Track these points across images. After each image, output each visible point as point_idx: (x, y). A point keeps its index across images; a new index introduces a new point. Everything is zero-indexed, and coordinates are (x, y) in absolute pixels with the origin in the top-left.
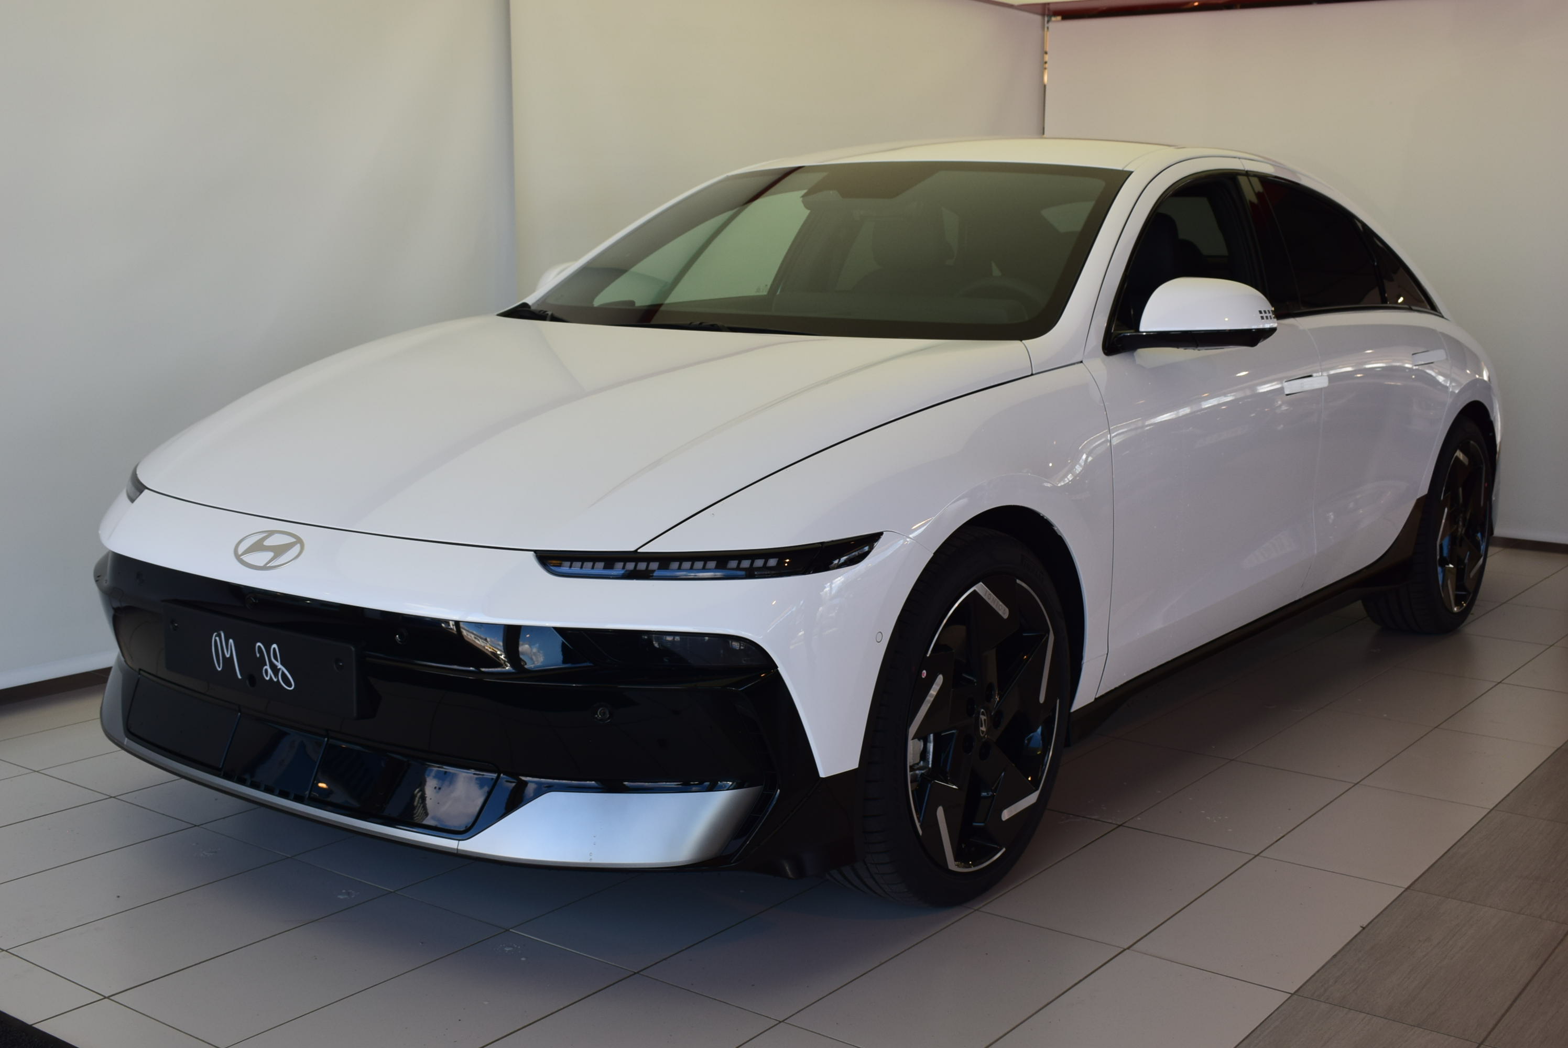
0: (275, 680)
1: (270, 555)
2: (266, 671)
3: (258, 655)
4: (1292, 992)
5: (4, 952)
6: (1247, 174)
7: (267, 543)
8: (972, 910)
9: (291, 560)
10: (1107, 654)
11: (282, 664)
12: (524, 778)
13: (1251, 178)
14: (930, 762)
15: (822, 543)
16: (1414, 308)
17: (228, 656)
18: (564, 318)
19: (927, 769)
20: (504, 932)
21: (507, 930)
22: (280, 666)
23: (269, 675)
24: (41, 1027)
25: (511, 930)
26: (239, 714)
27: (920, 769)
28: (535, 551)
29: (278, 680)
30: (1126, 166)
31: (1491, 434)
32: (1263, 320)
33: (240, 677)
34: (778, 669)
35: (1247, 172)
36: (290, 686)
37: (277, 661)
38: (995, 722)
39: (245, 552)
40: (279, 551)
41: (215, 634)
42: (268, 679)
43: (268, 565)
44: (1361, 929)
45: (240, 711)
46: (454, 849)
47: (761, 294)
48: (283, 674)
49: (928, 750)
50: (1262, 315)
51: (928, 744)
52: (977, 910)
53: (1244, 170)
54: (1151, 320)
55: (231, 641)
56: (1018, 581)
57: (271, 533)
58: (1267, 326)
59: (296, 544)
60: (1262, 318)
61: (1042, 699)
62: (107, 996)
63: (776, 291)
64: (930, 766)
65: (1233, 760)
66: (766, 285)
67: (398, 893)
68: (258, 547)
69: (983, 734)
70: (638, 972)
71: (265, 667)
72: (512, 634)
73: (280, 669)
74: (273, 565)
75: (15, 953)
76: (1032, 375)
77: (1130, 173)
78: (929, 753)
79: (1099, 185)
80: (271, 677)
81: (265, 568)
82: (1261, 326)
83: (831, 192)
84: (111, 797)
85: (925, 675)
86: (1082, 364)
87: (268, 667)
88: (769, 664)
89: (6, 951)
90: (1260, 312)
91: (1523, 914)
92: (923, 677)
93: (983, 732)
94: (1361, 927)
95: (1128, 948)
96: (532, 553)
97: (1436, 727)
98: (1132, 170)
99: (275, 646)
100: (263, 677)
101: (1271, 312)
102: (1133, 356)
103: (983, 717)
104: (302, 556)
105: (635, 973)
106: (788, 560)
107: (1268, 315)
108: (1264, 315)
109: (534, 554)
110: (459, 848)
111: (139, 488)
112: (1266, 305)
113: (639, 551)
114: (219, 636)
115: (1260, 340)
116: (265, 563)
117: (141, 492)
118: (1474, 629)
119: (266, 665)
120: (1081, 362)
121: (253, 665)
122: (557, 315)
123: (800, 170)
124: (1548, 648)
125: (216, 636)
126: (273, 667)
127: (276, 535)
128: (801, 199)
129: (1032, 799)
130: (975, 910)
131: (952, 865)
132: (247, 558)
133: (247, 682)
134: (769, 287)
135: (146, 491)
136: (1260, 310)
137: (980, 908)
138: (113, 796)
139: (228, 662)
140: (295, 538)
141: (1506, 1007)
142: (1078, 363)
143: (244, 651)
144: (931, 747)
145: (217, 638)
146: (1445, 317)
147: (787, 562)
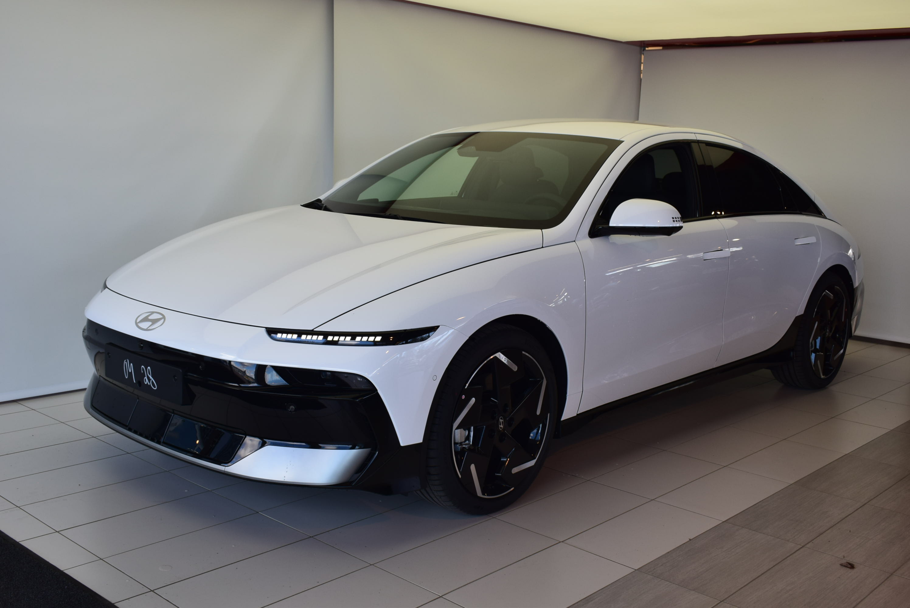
0: (149, 384)
1: (150, 323)
2: (145, 379)
3: (142, 372)
4: (636, 569)
5: (18, 508)
6: (698, 142)
7: (150, 318)
8: (492, 518)
9: (159, 326)
10: (582, 392)
11: (152, 377)
12: (265, 440)
13: (700, 144)
14: (471, 442)
15: (405, 330)
16: (803, 213)
17: (130, 371)
18: (331, 208)
19: (469, 445)
20: (256, 513)
21: (257, 512)
22: (151, 378)
23: (146, 382)
24: (22, 543)
25: (260, 513)
26: (138, 400)
27: (465, 445)
28: (266, 328)
29: (150, 384)
30: (622, 138)
31: (851, 282)
32: (674, 222)
33: (135, 382)
34: (378, 391)
35: (698, 140)
36: (155, 388)
37: (150, 375)
38: (508, 423)
39: (139, 322)
40: (154, 321)
41: (125, 360)
42: (146, 383)
43: (148, 329)
44: (689, 540)
45: (138, 399)
46: (223, 471)
47: (454, 196)
48: (152, 381)
49: (470, 434)
50: (673, 220)
51: (471, 432)
52: (495, 518)
53: (696, 140)
54: (615, 221)
55: (131, 364)
56: (523, 352)
57: (153, 313)
58: (678, 225)
59: (162, 319)
60: (674, 221)
61: (538, 412)
62: (57, 531)
63: (462, 196)
64: (471, 443)
65: (665, 450)
66: (457, 191)
67: (213, 491)
68: (146, 319)
69: (501, 429)
70: (312, 537)
71: (145, 378)
72: (261, 369)
73: (151, 379)
74: (150, 328)
75: (22, 508)
76: (543, 247)
77: (623, 142)
78: (471, 437)
79: (605, 147)
80: (147, 383)
81: (147, 330)
82: (675, 225)
83: (473, 147)
84: (94, 437)
85: (464, 397)
86: (574, 242)
87: (146, 378)
88: (373, 389)
89: (19, 507)
90: (673, 218)
91: (780, 539)
92: (463, 398)
93: (501, 428)
94: (689, 539)
95: (562, 542)
96: (264, 328)
97: (785, 439)
98: (624, 140)
99: (149, 368)
100: (144, 382)
101: (679, 218)
102: (608, 239)
103: (501, 421)
104: (165, 323)
105: (311, 537)
106: (392, 338)
107: (677, 219)
108: (675, 219)
109: (266, 329)
110: (225, 470)
111: (105, 287)
112: (678, 215)
113: (314, 330)
114: (127, 361)
115: (673, 233)
116: (147, 327)
117: (105, 289)
118: (835, 388)
119: (145, 377)
120: (575, 241)
121: (140, 376)
122: (329, 207)
123: (478, 134)
124: (871, 400)
125: (125, 362)
126: (148, 378)
127: (155, 314)
128: (457, 150)
129: (532, 463)
130: (494, 518)
131: (479, 493)
132: (141, 325)
133: (138, 385)
134: (458, 192)
135: (107, 289)
136: (673, 217)
137: (496, 517)
138: (94, 436)
139: (130, 374)
140: (162, 316)
141: (745, 584)
142: (572, 242)
143: (137, 369)
144: (472, 434)
145: (126, 363)
146: (828, 218)
147: (391, 339)
